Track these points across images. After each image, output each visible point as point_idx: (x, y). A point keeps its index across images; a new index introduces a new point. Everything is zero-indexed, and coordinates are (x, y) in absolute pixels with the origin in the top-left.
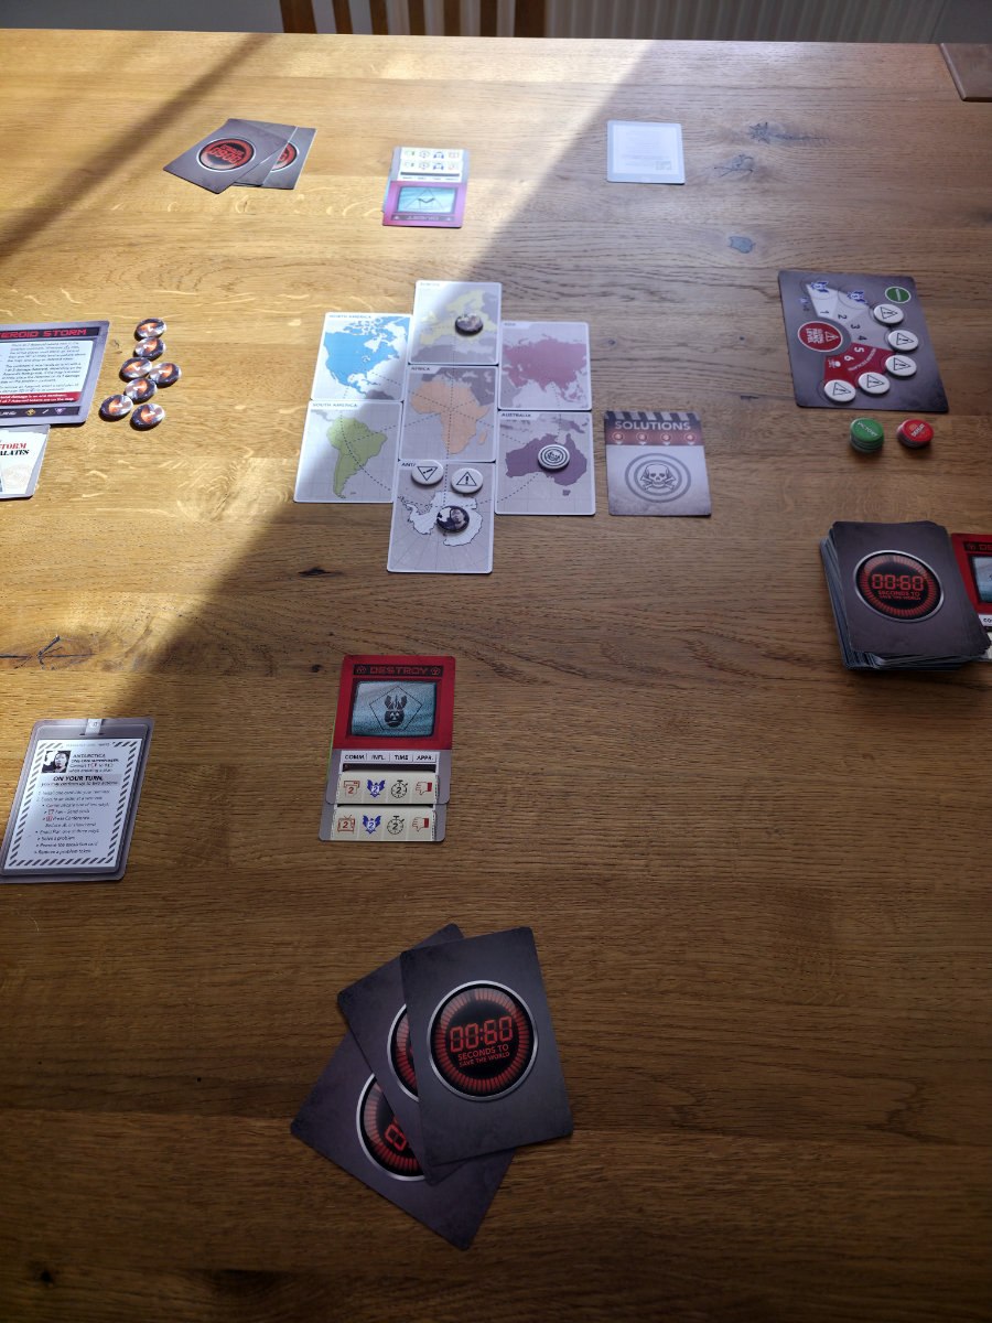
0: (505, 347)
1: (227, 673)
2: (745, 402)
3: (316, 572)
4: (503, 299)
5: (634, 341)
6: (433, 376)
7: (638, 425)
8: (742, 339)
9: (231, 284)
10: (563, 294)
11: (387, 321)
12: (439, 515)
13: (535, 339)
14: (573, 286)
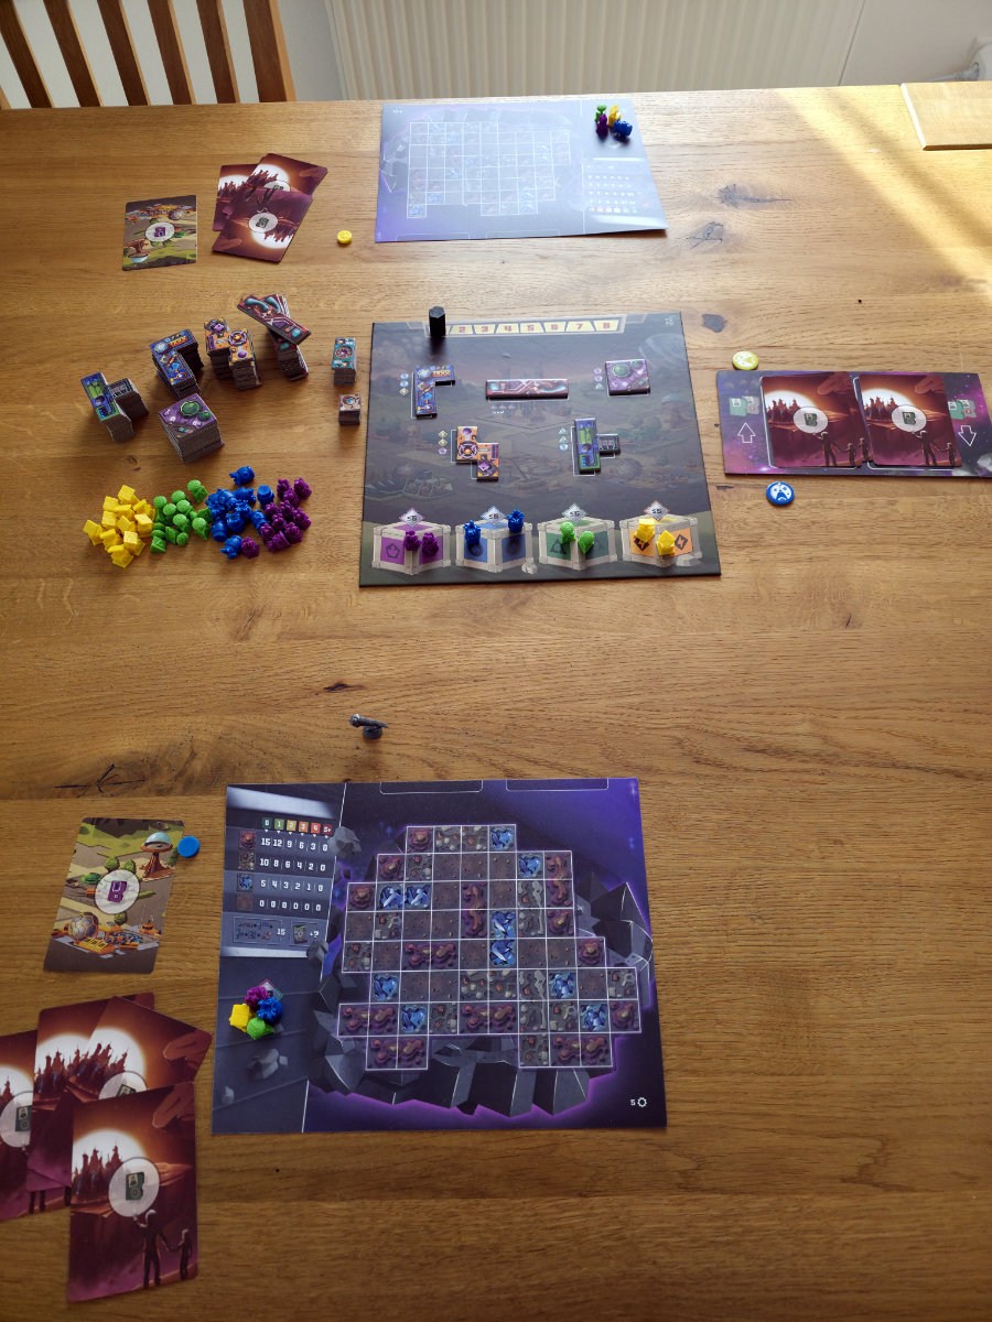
3: (339, 686)
8: (716, 425)
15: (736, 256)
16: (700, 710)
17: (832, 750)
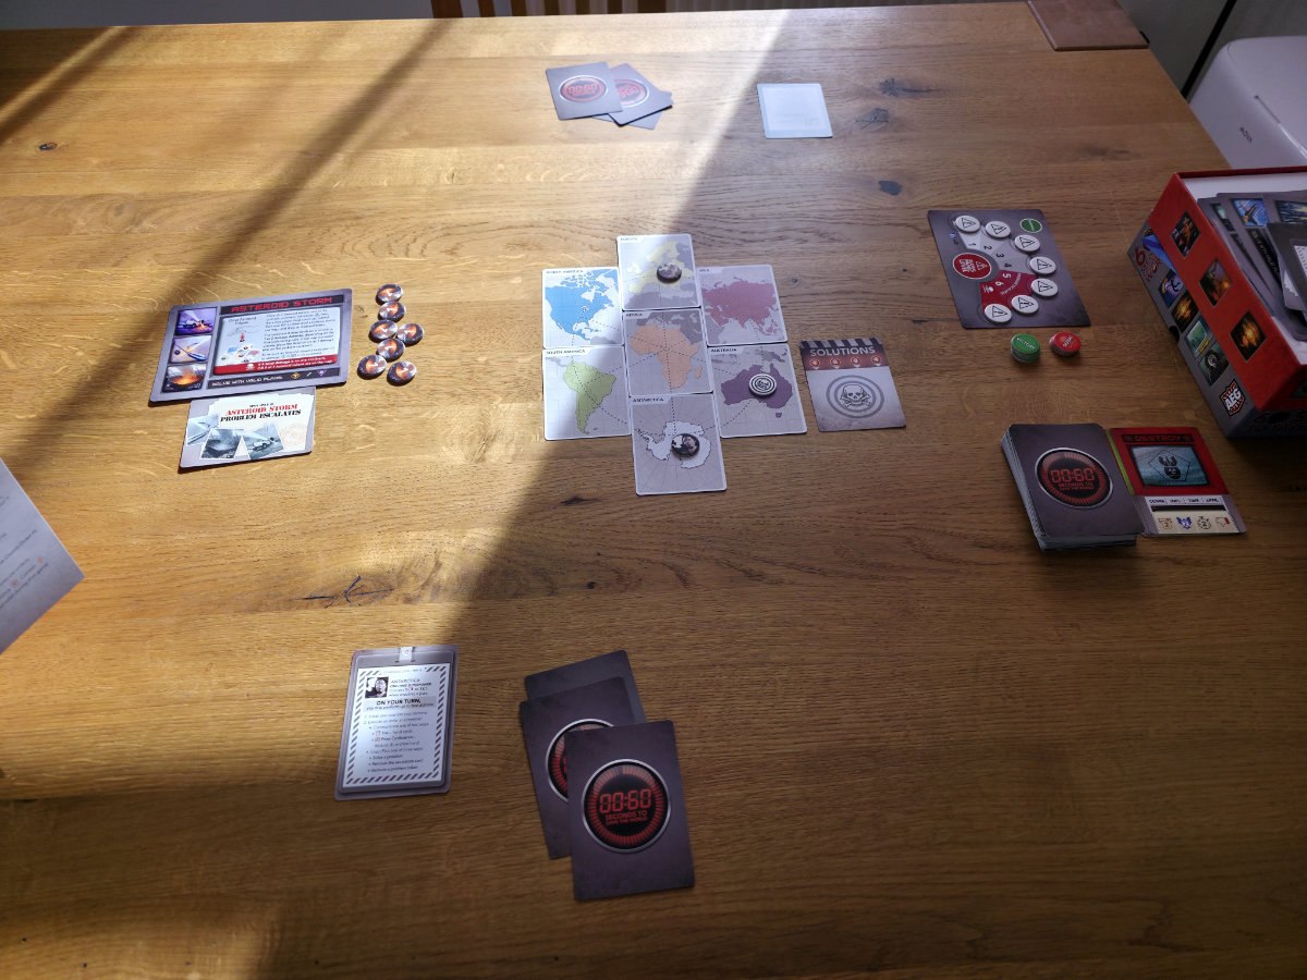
0: (704, 291)
1: (516, 595)
2: (917, 325)
3: (576, 500)
4: (694, 248)
5: (813, 278)
6: (646, 320)
7: (831, 352)
8: (905, 270)
9: (453, 249)
10: (745, 241)
11: (597, 274)
12: (673, 443)
13: (729, 282)
14: (752, 233)
15: (903, 134)
16: (925, 512)
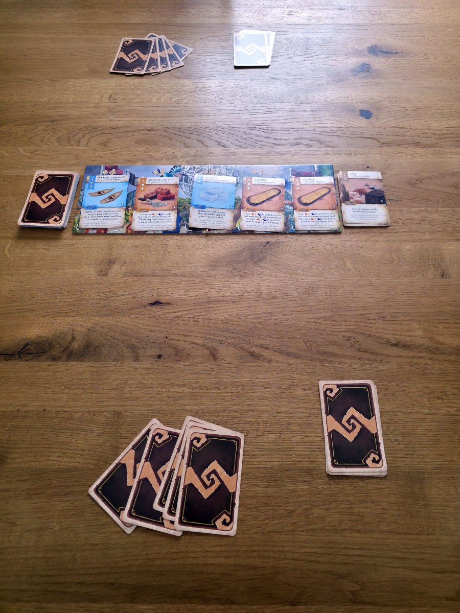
3: (157, 303)
9: (105, 142)
10: (275, 144)
14: (280, 139)
15: (377, 81)
16: (361, 322)
17: (435, 346)
